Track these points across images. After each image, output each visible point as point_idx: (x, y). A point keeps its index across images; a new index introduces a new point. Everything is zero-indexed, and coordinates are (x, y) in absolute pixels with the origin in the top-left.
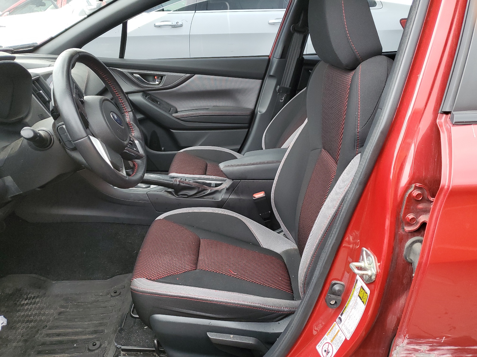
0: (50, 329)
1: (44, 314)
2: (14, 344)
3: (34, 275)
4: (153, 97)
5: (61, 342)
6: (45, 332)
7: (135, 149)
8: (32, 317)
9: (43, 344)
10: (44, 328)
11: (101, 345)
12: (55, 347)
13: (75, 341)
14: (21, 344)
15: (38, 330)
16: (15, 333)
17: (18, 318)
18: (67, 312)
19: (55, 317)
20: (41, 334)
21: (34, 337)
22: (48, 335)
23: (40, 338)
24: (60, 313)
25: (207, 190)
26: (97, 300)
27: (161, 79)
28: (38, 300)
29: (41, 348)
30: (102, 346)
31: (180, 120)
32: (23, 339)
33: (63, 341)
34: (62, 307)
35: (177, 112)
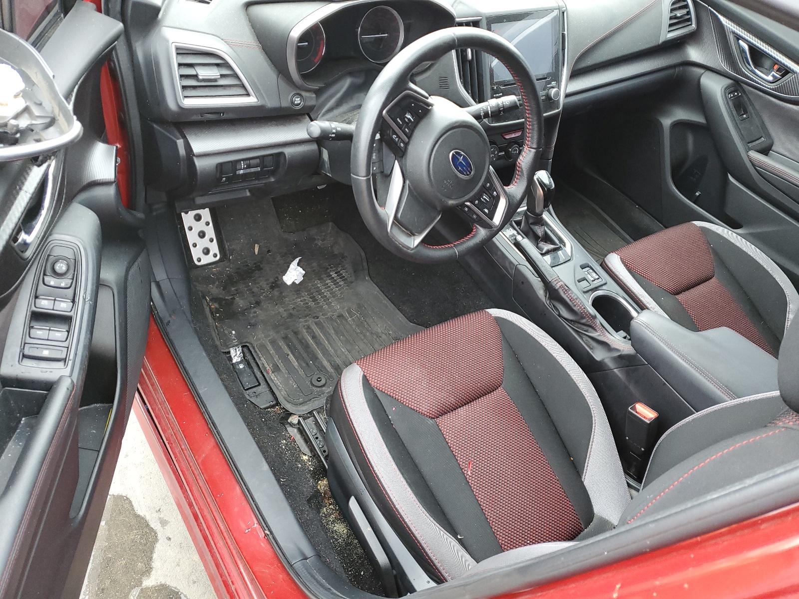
0: (316, 323)
1: (329, 304)
2: (281, 310)
3: (363, 254)
4: (746, 99)
5: (307, 347)
6: (311, 322)
7: (486, 211)
8: (320, 297)
9: (296, 333)
10: (314, 318)
11: (324, 386)
12: (299, 346)
13: (315, 358)
14: (285, 315)
15: (310, 315)
16: (294, 300)
17: (312, 285)
18: (346, 320)
19: (333, 315)
20: (306, 321)
21: (300, 318)
22: (308, 328)
23: (301, 324)
24: (341, 316)
25: (595, 330)
26: (380, 335)
27: (783, 76)
28: (342, 283)
29: (291, 335)
30: (324, 388)
31: (755, 168)
32: (291, 311)
33: (309, 347)
34: (349, 312)
35: (765, 151)
